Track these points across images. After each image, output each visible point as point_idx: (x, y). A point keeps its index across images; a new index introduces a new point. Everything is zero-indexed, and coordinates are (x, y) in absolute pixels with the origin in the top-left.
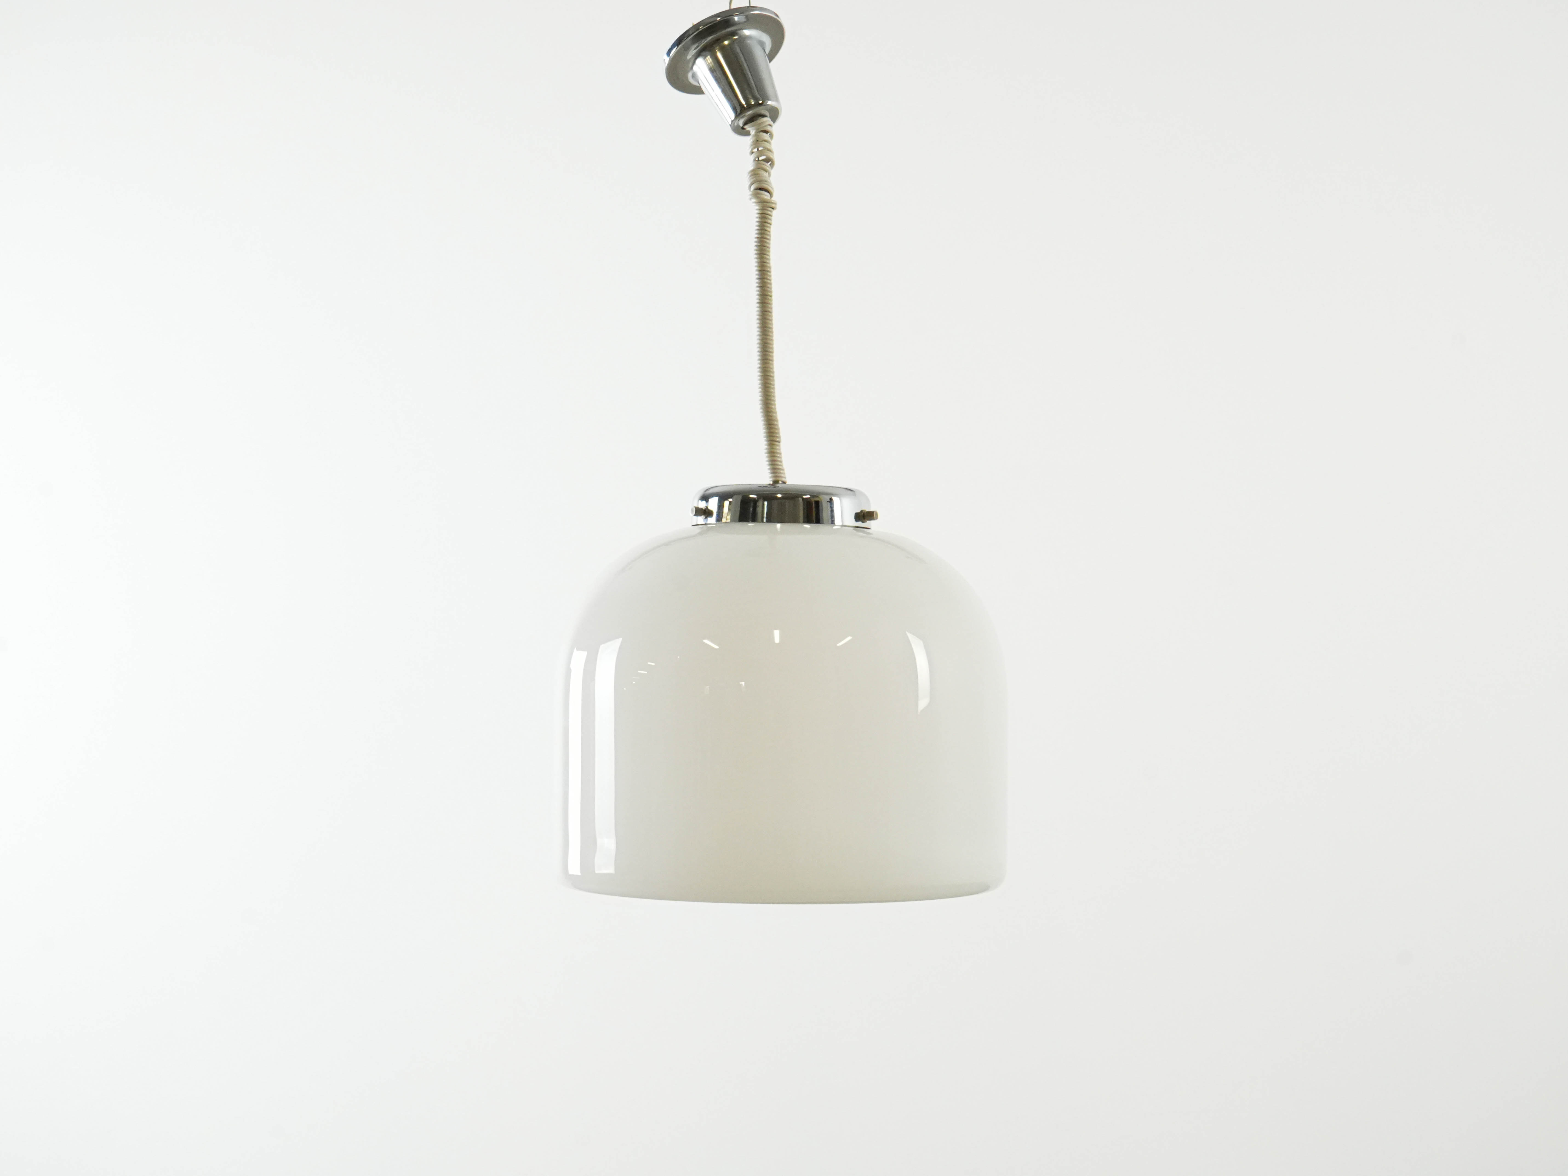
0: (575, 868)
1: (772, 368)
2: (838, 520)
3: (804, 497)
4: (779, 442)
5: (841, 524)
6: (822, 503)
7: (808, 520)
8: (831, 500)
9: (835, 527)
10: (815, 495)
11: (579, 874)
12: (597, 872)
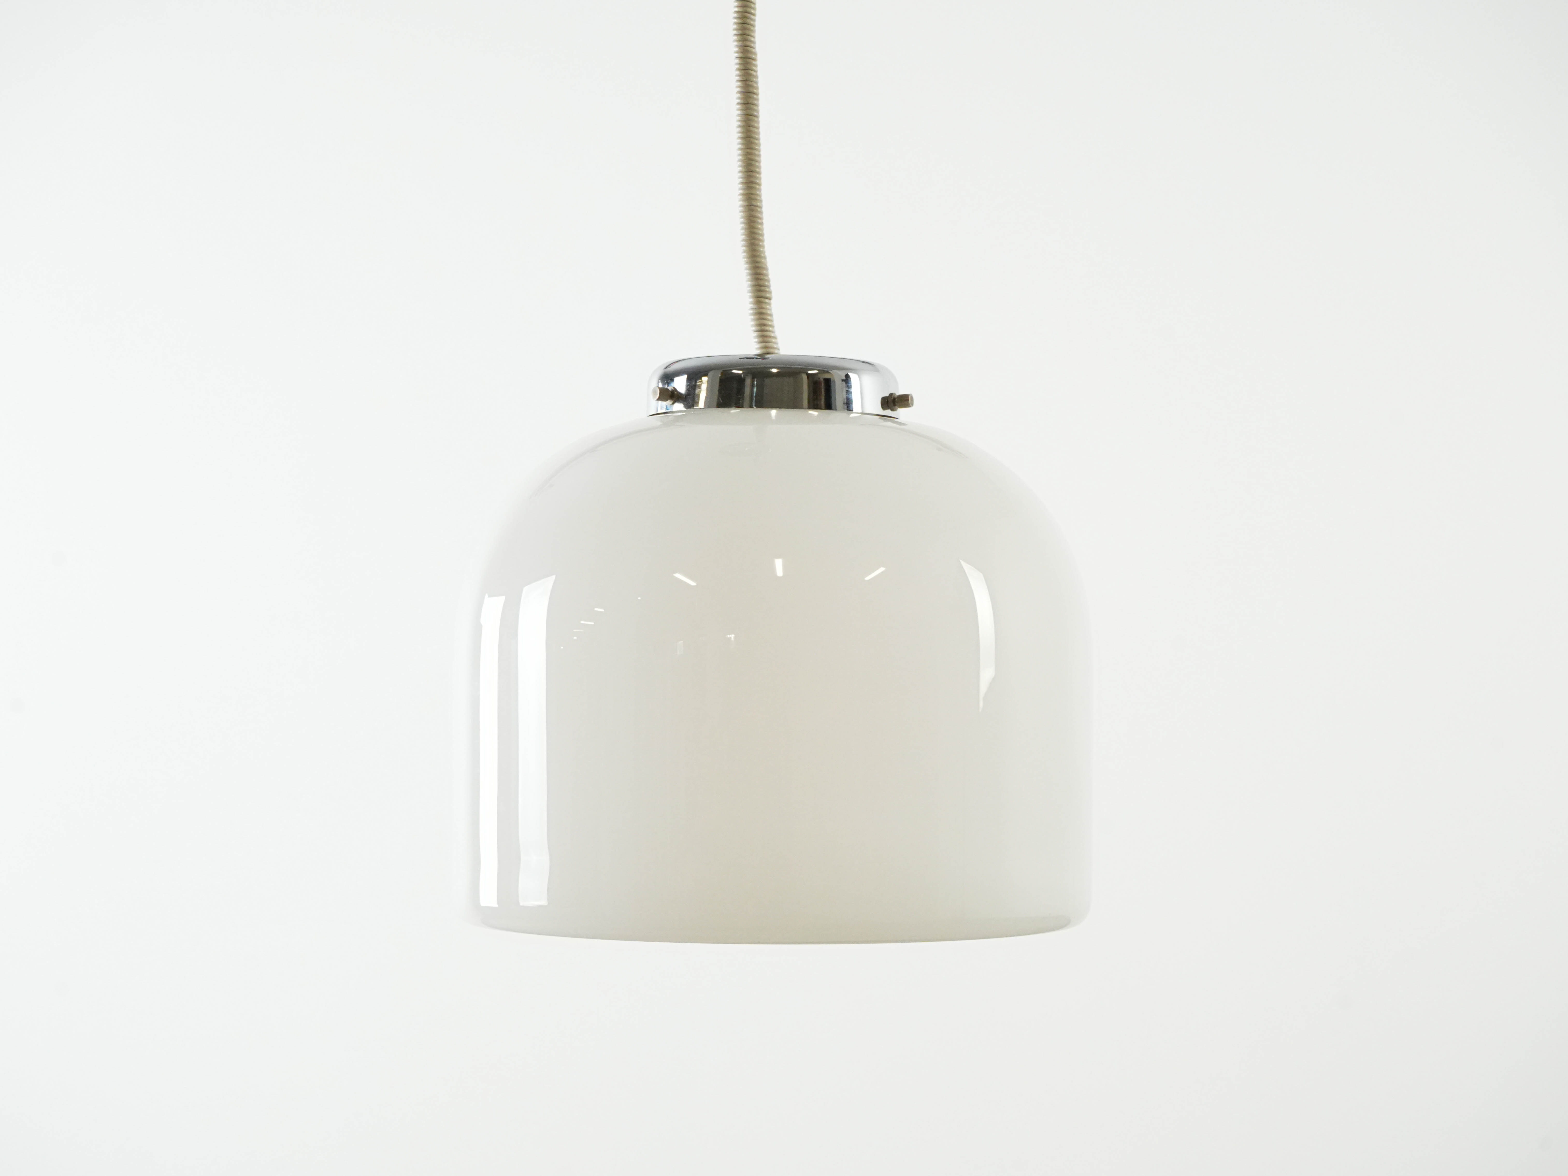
0: (489, 897)
1: (760, 196)
2: (856, 405)
3: (810, 372)
4: (770, 299)
5: (861, 412)
6: (834, 381)
7: (814, 406)
8: (847, 379)
9: (852, 415)
10: (824, 369)
11: (496, 905)
12: (521, 904)
